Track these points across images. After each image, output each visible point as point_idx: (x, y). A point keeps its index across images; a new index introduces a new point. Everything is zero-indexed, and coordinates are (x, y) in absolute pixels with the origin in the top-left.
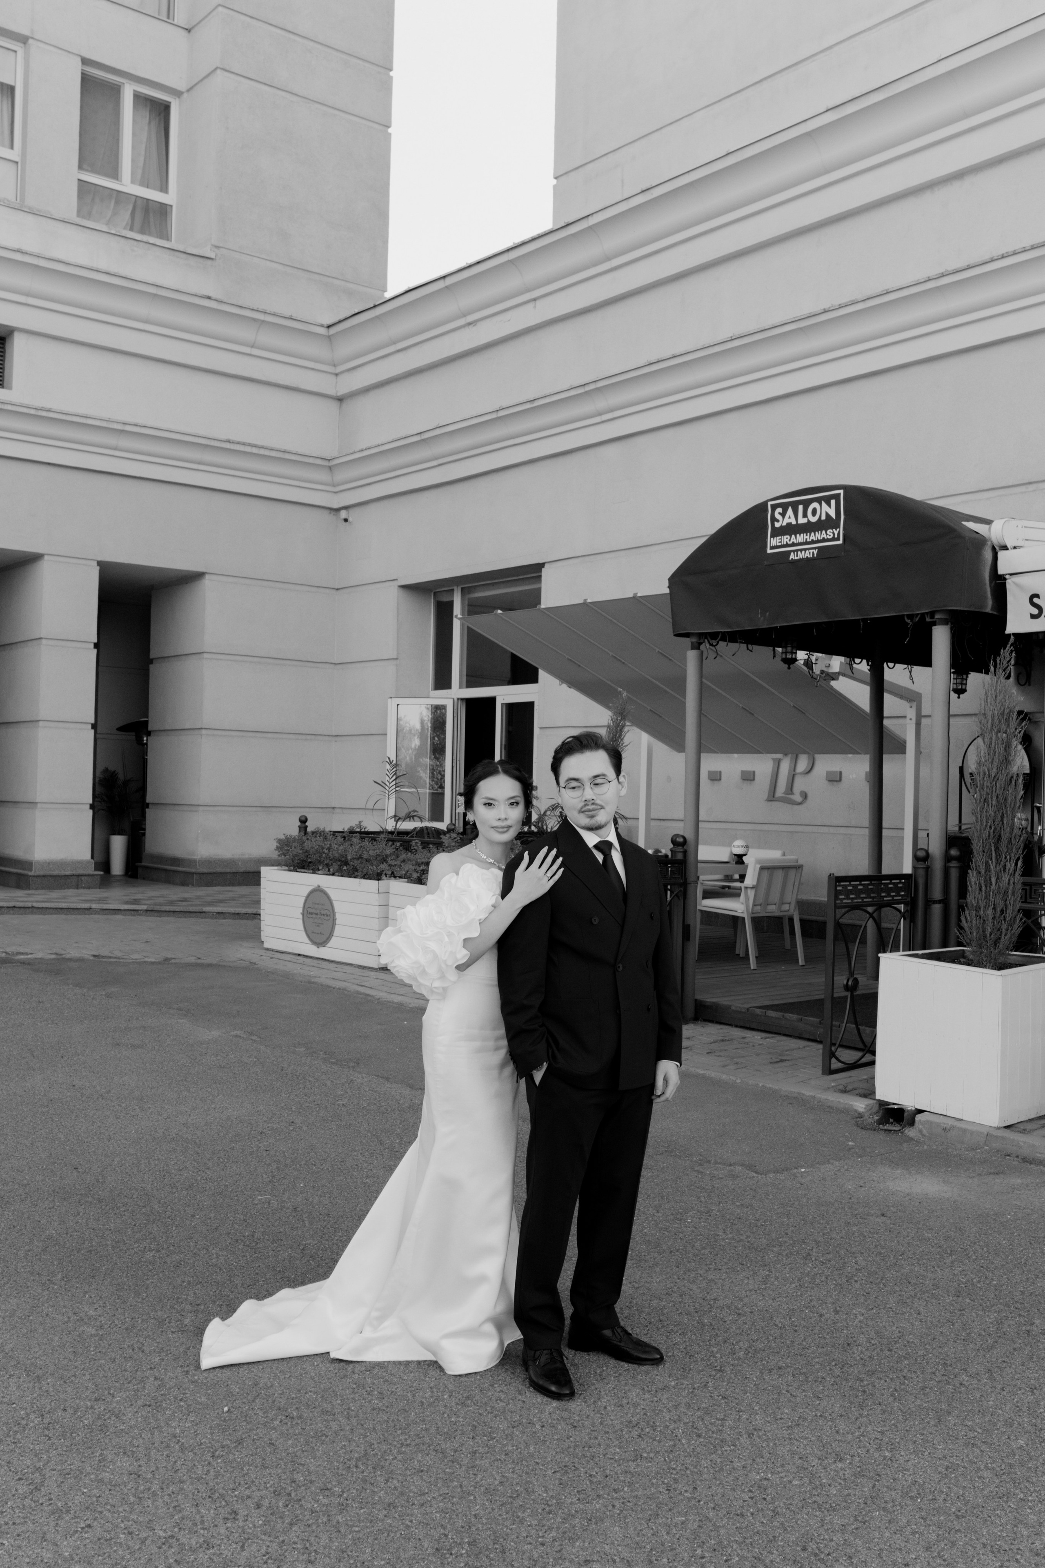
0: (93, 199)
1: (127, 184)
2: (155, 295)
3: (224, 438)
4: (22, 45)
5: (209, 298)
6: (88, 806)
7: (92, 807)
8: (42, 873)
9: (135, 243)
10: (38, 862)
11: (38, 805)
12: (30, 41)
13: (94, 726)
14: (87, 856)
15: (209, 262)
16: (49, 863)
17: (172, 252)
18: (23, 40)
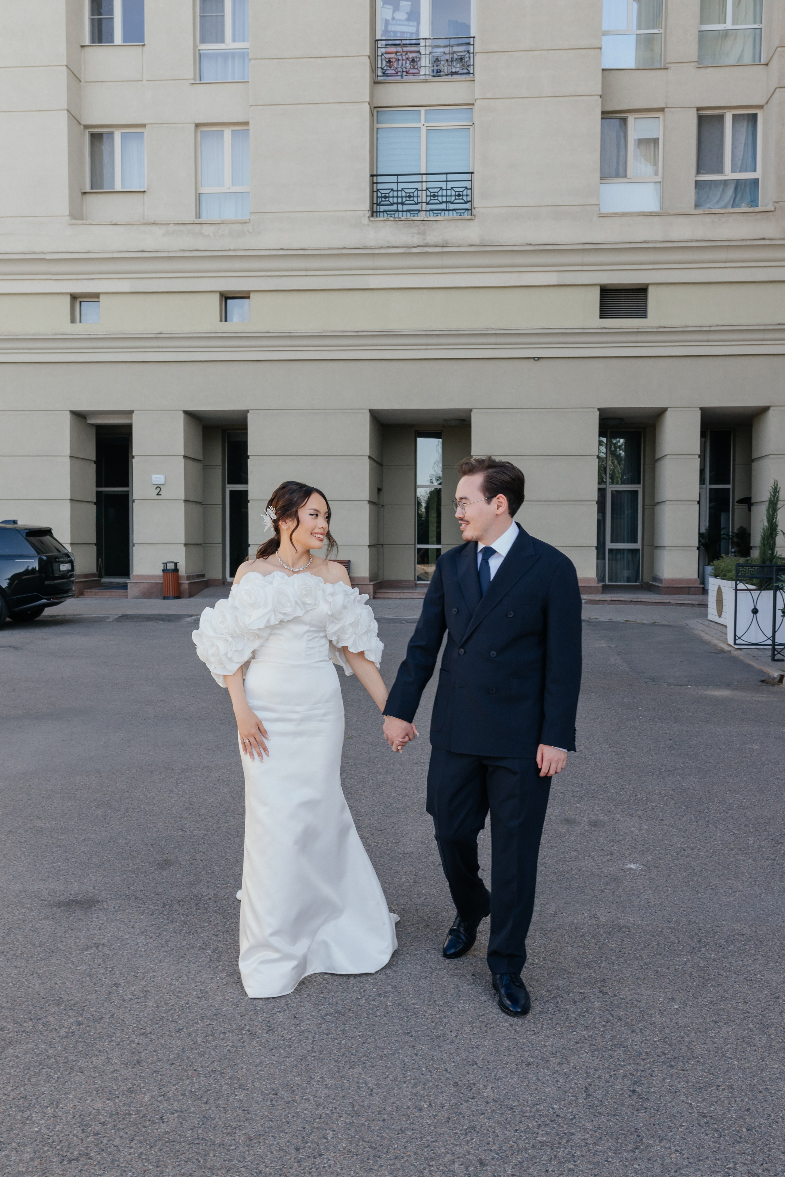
0: (710, 188)
1: (729, 175)
2: (729, 246)
3: (776, 323)
4: (662, 112)
5: (764, 239)
6: (696, 548)
7: (698, 548)
8: (667, 585)
9: (721, 215)
10: (666, 580)
11: (667, 548)
12: (666, 110)
13: (699, 503)
14: (696, 576)
15: (771, 213)
16: (673, 580)
17: (745, 214)
18: (662, 110)
